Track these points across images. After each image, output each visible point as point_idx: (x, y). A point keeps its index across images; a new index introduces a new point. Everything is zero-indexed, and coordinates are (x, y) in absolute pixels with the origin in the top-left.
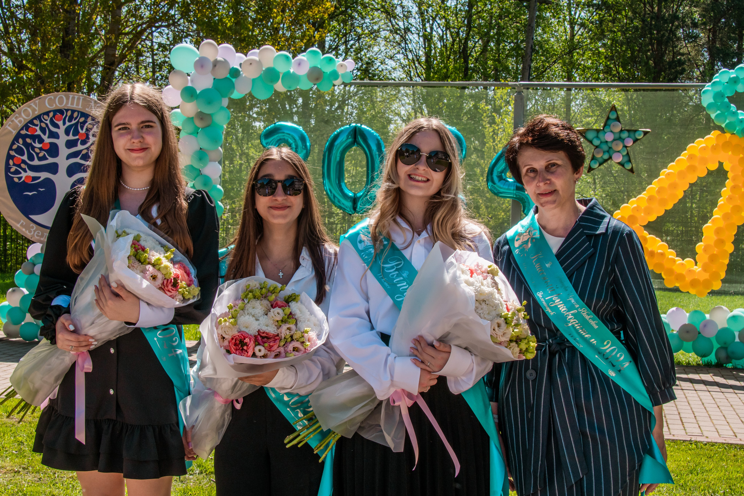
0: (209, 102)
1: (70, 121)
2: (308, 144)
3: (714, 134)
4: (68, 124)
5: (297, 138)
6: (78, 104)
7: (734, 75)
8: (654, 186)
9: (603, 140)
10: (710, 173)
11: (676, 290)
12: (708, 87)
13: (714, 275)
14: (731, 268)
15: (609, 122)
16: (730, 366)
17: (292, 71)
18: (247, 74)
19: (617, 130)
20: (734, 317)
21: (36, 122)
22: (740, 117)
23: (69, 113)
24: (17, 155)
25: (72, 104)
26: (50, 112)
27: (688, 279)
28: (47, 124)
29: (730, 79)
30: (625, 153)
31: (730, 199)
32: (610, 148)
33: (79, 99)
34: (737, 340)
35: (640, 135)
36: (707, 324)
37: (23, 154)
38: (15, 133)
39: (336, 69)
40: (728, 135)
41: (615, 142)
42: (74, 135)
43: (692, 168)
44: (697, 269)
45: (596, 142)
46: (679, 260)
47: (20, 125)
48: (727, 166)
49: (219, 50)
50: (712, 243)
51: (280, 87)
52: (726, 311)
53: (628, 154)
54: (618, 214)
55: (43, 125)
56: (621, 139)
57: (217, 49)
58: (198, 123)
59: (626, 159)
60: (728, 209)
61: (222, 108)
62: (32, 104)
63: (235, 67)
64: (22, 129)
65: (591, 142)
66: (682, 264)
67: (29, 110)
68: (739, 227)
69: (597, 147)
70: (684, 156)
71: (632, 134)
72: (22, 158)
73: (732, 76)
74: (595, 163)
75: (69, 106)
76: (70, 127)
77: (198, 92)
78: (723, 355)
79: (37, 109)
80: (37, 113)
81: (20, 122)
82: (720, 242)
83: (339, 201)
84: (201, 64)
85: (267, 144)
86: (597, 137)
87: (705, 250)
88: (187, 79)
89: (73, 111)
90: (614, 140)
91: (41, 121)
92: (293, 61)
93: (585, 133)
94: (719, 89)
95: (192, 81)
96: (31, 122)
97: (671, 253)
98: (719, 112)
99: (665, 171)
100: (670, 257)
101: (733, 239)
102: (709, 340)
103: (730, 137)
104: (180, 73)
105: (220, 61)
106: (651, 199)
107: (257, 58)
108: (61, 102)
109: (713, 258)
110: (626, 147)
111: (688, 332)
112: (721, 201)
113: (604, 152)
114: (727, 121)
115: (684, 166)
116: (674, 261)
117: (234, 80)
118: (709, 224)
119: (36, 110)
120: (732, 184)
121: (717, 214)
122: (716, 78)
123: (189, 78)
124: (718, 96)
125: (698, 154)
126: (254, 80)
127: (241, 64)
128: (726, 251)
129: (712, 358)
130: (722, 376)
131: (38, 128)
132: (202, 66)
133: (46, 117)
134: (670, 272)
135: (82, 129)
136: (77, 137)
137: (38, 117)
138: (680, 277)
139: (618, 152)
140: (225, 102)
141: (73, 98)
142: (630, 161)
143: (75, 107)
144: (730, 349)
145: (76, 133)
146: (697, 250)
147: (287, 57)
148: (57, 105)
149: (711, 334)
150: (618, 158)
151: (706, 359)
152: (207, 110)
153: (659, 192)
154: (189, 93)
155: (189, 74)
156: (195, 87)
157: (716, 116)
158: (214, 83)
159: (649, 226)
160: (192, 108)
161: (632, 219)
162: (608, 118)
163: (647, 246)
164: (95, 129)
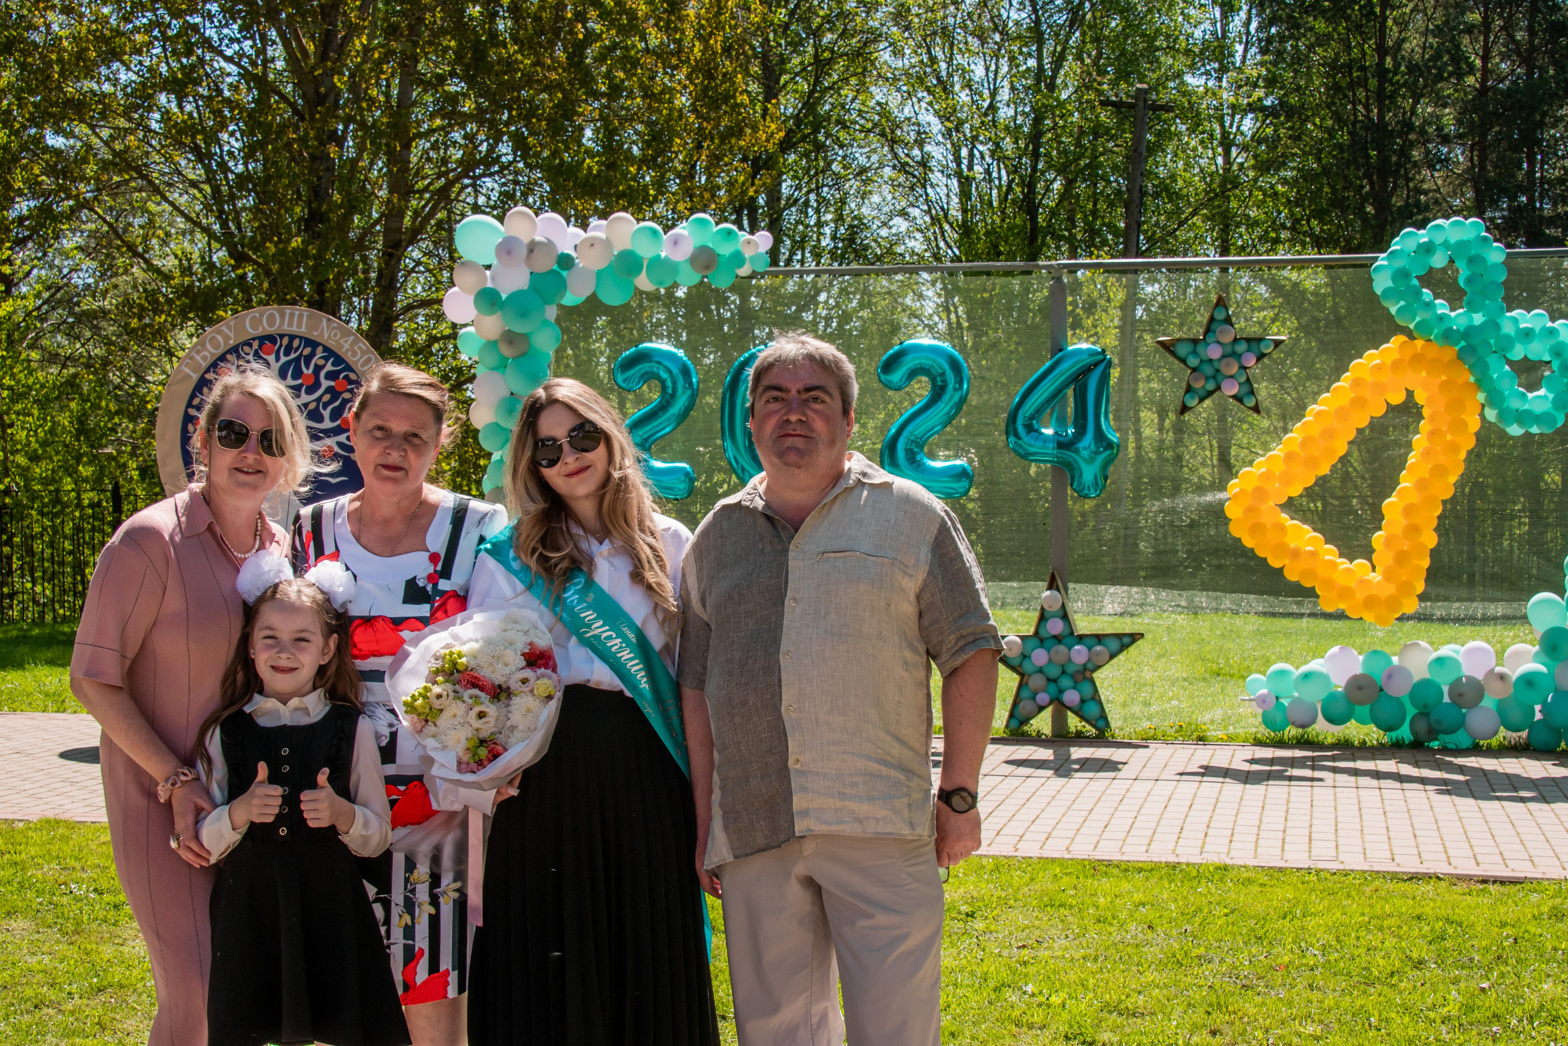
0: (523, 314)
1: (287, 354)
2: (694, 381)
3: (1397, 341)
4: (283, 359)
5: (675, 370)
6: (299, 326)
7: (1426, 239)
8: (1296, 434)
9: (1204, 358)
10: (1391, 409)
11: (1341, 616)
12: (1382, 260)
13: (1405, 588)
14: (1433, 575)
15: (1214, 326)
16: (1435, 745)
17: (663, 254)
18: (588, 263)
19: (1228, 339)
20: (1439, 660)
21: (231, 357)
22: (1439, 312)
23: (286, 341)
24: (200, 416)
25: (290, 324)
26: (254, 339)
27: (1360, 596)
29: (1420, 246)
30: (1243, 379)
31: (1427, 453)
32: (1217, 371)
33: (301, 316)
34: (1446, 699)
35: (1267, 347)
36: (1392, 673)
38: (195, 377)
39: (739, 248)
40: (1419, 343)
41: (1225, 361)
42: (294, 378)
43: (1359, 402)
45: (1193, 361)
46: (1342, 562)
47: (204, 365)
48: (1420, 398)
49: (539, 224)
50: (1398, 531)
51: (644, 282)
52: (1426, 650)
53: (1248, 380)
54: (1235, 485)
55: (243, 363)
56: (1235, 355)
57: (534, 223)
58: (506, 351)
59: (1245, 389)
60: (1424, 472)
61: (546, 322)
62: (224, 328)
63: (566, 251)
64: (208, 371)
65: (1183, 361)
66: (1349, 570)
67: (219, 338)
68: (1444, 502)
69: (1194, 370)
70: (1345, 382)
71: (1254, 346)
73: (1422, 241)
74: (1193, 398)
75: (286, 328)
76: (286, 365)
77: (504, 296)
78: (1422, 727)
79: (232, 335)
80: (232, 343)
81: (204, 358)
82: (1413, 530)
84: (506, 248)
85: (625, 381)
86: (1195, 353)
87: (1388, 543)
88: (486, 275)
89: (292, 337)
90: (1224, 356)
91: (239, 357)
92: (665, 237)
93: (1173, 345)
94: (1400, 263)
95: (493, 278)
96: (223, 358)
97: (1329, 552)
98: (1402, 303)
99: (1313, 408)
100: (1327, 557)
101: (1435, 523)
102: (1398, 700)
103: (1423, 347)
104: (468, 265)
105: (541, 243)
106: (1290, 457)
107: (603, 235)
108: (271, 320)
109: (1401, 558)
110: (1245, 368)
111: (1360, 688)
112: (1412, 459)
113: (1207, 378)
114: (1418, 319)
115: (1345, 400)
116: (1334, 565)
117: (565, 273)
118: (1393, 499)
119: (230, 338)
120: (1429, 428)
121: (1406, 481)
122: (1396, 245)
123: (488, 273)
124: (1401, 275)
125: (1369, 378)
126: (599, 274)
127: (576, 247)
128: (1423, 545)
129: (1405, 733)
131: (234, 368)
132: (509, 253)
133: (247, 349)
134: (1330, 584)
135: (308, 368)
136: (300, 381)
137: (235, 350)
138: (1345, 593)
139: (1232, 377)
140: (552, 312)
141: (292, 315)
142: (1252, 392)
143: (294, 329)
144: (1433, 717)
145: (297, 374)
146: (1374, 545)
147: (655, 232)
148: (265, 328)
149: (1400, 690)
150: (1231, 389)
151: (1394, 735)
152: (519, 328)
153: (1303, 444)
154: (488, 299)
155: (488, 267)
156: (499, 289)
157: (1398, 311)
158: (532, 282)
159: (1290, 506)
160: (493, 325)
161: (1260, 493)
162: (1212, 319)
163: (1287, 540)
164: (329, 367)
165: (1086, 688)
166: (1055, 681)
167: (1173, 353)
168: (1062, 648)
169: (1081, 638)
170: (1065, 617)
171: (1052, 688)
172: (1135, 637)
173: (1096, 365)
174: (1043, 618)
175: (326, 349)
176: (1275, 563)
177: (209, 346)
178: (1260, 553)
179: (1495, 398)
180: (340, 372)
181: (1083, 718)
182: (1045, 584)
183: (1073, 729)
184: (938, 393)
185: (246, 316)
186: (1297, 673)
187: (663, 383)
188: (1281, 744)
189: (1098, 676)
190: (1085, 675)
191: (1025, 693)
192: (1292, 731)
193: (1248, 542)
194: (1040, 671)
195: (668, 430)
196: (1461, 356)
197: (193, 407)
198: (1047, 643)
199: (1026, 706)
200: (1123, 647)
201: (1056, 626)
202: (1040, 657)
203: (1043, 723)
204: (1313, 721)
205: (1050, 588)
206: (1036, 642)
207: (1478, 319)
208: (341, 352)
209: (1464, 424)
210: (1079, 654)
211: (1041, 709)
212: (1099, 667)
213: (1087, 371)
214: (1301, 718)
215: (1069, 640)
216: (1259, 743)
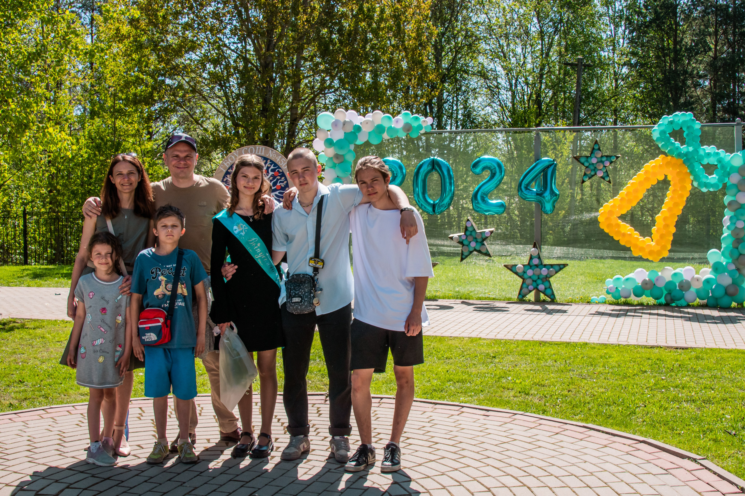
0: (341, 148)
3: (661, 157)
5: (398, 167)
6: (261, 152)
7: (672, 119)
8: (624, 191)
9: (590, 163)
10: (659, 182)
12: (656, 127)
13: (664, 247)
14: (674, 243)
15: (594, 151)
16: (674, 304)
17: (393, 126)
18: (366, 129)
19: (599, 155)
20: (675, 274)
22: (677, 146)
25: (258, 152)
27: (647, 250)
29: (669, 122)
30: (605, 171)
31: (672, 198)
32: (595, 167)
33: (262, 149)
34: (678, 288)
35: (613, 159)
36: (658, 278)
38: (225, 171)
39: (421, 123)
40: (669, 158)
41: (598, 164)
43: (647, 179)
44: (653, 243)
45: (586, 164)
46: (641, 238)
47: (228, 167)
48: (669, 178)
49: (347, 115)
50: (661, 226)
51: (386, 136)
52: (670, 270)
53: (607, 171)
54: (602, 210)
56: (602, 162)
57: (345, 114)
58: (336, 161)
59: (606, 174)
60: (671, 205)
61: (350, 151)
62: (235, 153)
63: (358, 125)
64: (229, 169)
65: (583, 164)
66: (643, 241)
68: (678, 216)
69: (587, 167)
70: (642, 172)
71: (609, 158)
73: (670, 120)
74: (586, 177)
77: (335, 141)
78: (669, 298)
79: (237, 156)
81: (228, 164)
82: (666, 226)
83: (425, 208)
84: (335, 124)
86: (587, 161)
87: (657, 231)
90: (597, 162)
92: (393, 120)
93: (579, 158)
94: (663, 128)
95: (331, 135)
97: (636, 234)
98: (663, 143)
99: (630, 182)
100: (635, 236)
101: (675, 224)
102: (660, 288)
103: (671, 159)
104: (322, 130)
105: (348, 121)
106: (622, 199)
107: (371, 119)
109: (662, 236)
110: (606, 167)
111: (647, 284)
112: (666, 200)
114: (669, 149)
115: (642, 179)
116: (638, 239)
117: (357, 133)
118: (659, 215)
120: (673, 189)
121: (664, 208)
122: (661, 122)
123: (329, 133)
124: (663, 133)
125: (651, 170)
126: (369, 133)
127: (361, 123)
128: (670, 232)
129: (663, 300)
130: (669, 311)
132: (336, 125)
134: (636, 246)
138: (642, 249)
139: (600, 170)
140: (352, 147)
141: (259, 149)
142: (608, 176)
144: (672, 294)
146: (653, 231)
147: (389, 118)
149: (661, 284)
150: (600, 174)
151: (659, 301)
152: (341, 153)
153: (627, 195)
154: (329, 142)
155: (329, 131)
156: (333, 138)
157: (662, 146)
158: (344, 136)
159: (623, 217)
160: (331, 152)
161: (611, 212)
162: (593, 149)
163: (621, 229)
164: (272, 167)
165: (547, 284)
166: (535, 281)
167: (579, 161)
168: (538, 269)
169: (545, 266)
170: (539, 258)
171: (535, 284)
172: (565, 265)
173: (551, 165)
174: (531, 258)
175: (271, 161)
176: (616, 238)
178: (611, 235)
179: (697, 178)
180: (276, 169)
181: (545, 295)
182: (532, 246)
183: (542, 299)
184: (493, 175)
186: (623, 279)
188: (618, 304)
189: (551, 280)
190: (546, 279)
191: (524, 286)
192: (623, 300)
193: (606, 231)
194: (530, 277)
196: (684, 162)
198: (533, 267)
199: (525, 290)
200: (561, 269)
201: (536, 261)
202: (530, 272)
203: (531, 296)
204: (629, 297)
205: (534, 247)
206: (529, 267)
207: (691, 149)
208: (276, 162)
209: (685, 187)
210: (544, 271)
211: (530, 291)
212: (552, 276)
213: (548, 167)
214: (625, 294)
215: (540, 266)
216: (610, 304)
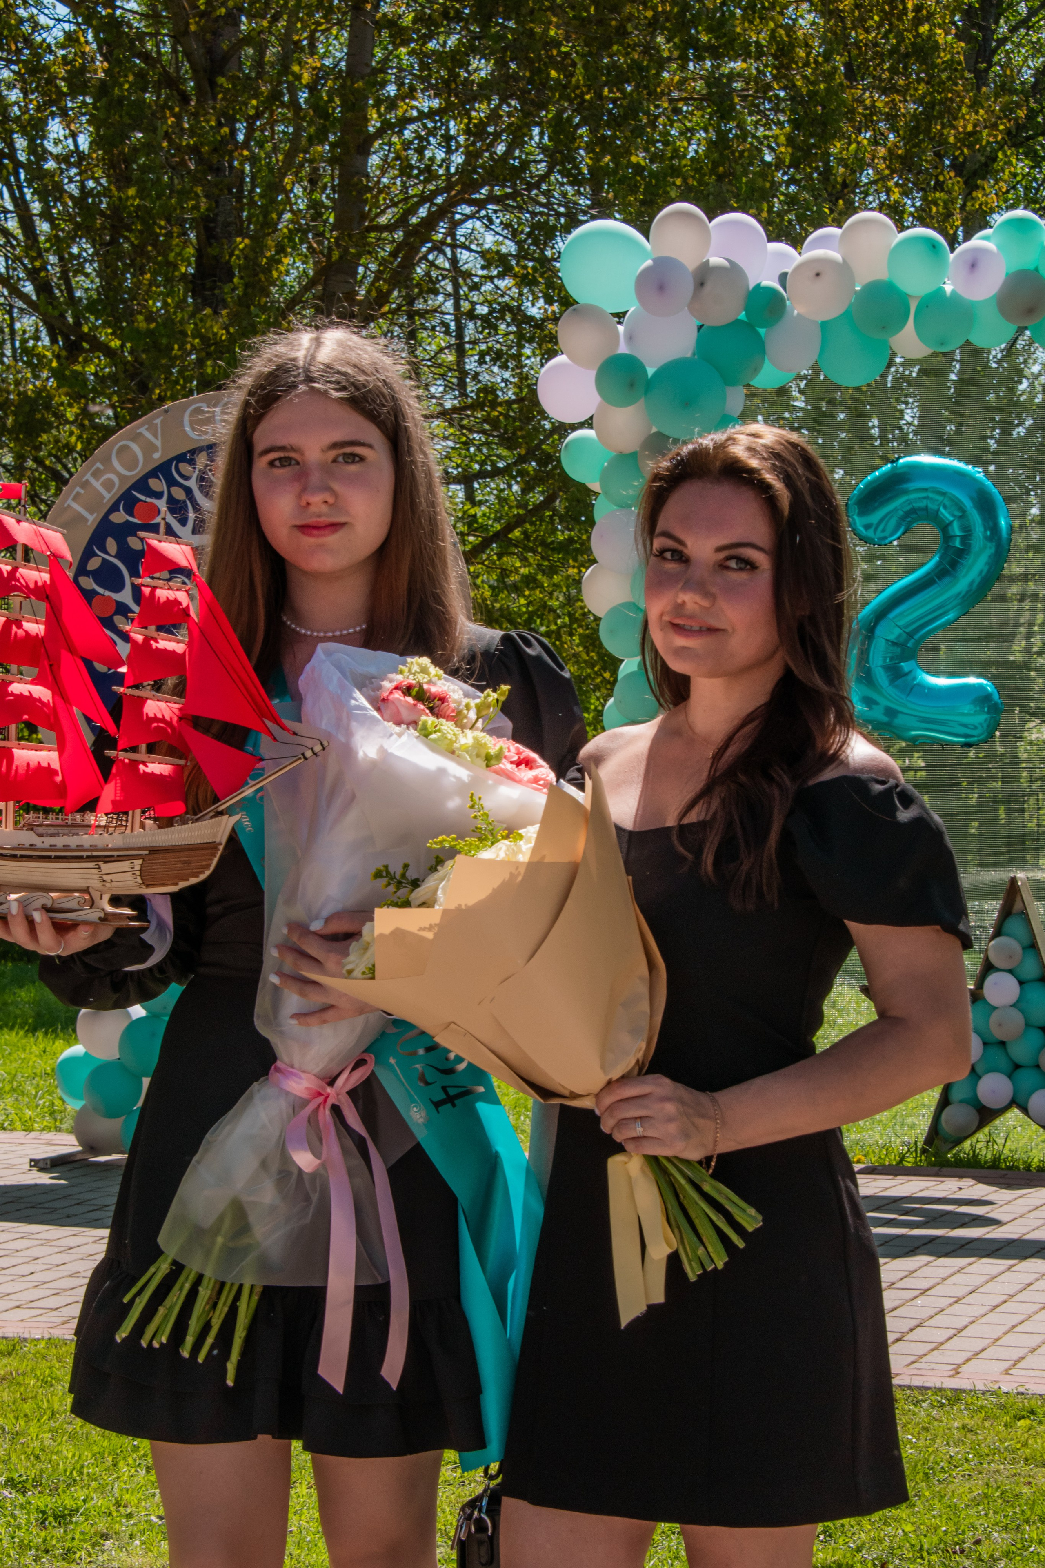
0: (686, 403)
2: (1003, 523)
5: (968, 504)
17: (948, 288)
18: (803, 308)
21: (156, 484)
24: (100, 590)
26: (197, 451)
28: (188, 491)
37: (118, 586)
38: (92, 519)
47: (109, 497)
49: (714, 235)
51: (909, 342)
55: (179, 494)
57: (706, 229)
61: (725, 419)
62: (143, 430)
63: (765, 283)
64: (114, 508)
67: (135, 448)
72: (116, 597)
77: (650, 371)
79: (158, 443)
80: (158, 457)
81: (108, 485)
84: (657, 281)
85: (867, 527)
88: (617, 331)
91: (171, 482)
92: (952, 256)
95: (631, 338)
96: (141, 485)
104: (592, 312)
105: (718, 269)
107: (836, 255)
117: (762, 331)
119: (155, 449)
123: (621, 327)
126: (825, 326)
127: (783, 278)
131: (162, 504)
132: (661, 288)
133: (185, 468)
137: (163, 470)
140: (736, 401)
147: (934, 246)
152: (677, 429)
154: (622, 376)
155: (620, 316)
156: (642, 355)
158: (699, 341)
160: (631, 424)
177: (115, 463)
185: (184, 408)
187: (945, 528)
195: (950, 616)
197: (87, 573)
